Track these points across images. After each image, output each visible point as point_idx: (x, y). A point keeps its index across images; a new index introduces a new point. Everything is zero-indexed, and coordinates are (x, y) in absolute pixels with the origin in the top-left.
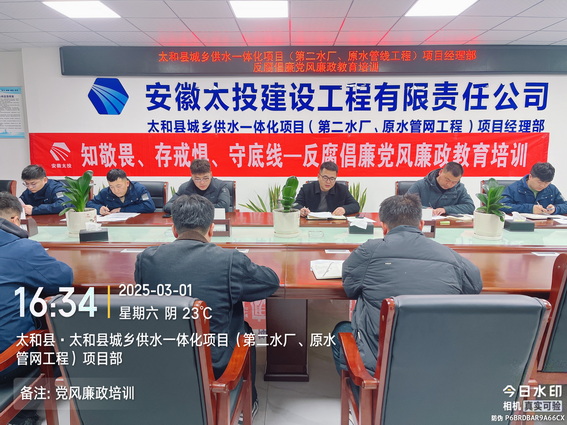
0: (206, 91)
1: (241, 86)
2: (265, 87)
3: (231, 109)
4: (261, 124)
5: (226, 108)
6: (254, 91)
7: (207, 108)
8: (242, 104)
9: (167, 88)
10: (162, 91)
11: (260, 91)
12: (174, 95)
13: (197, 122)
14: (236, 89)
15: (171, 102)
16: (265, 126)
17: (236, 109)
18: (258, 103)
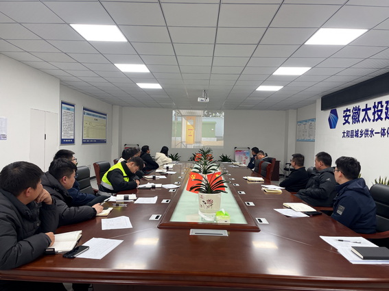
0: (363, 110)
1: (376, 104)
2: (387, 102)
3: (371, 121)
4: (384, 130)
5: (370, 120)
6: (382, 106)
7: (362, 121)
8: (376, 117)
9: (349, 111)
10: (348, 113)
11: (385, 105)
12: (352, 114)
13: (358, 131)
14: (374, 107)
15: (350, 120)
16: (386, 131)
17: (373, 121)
18: (383, 116)
